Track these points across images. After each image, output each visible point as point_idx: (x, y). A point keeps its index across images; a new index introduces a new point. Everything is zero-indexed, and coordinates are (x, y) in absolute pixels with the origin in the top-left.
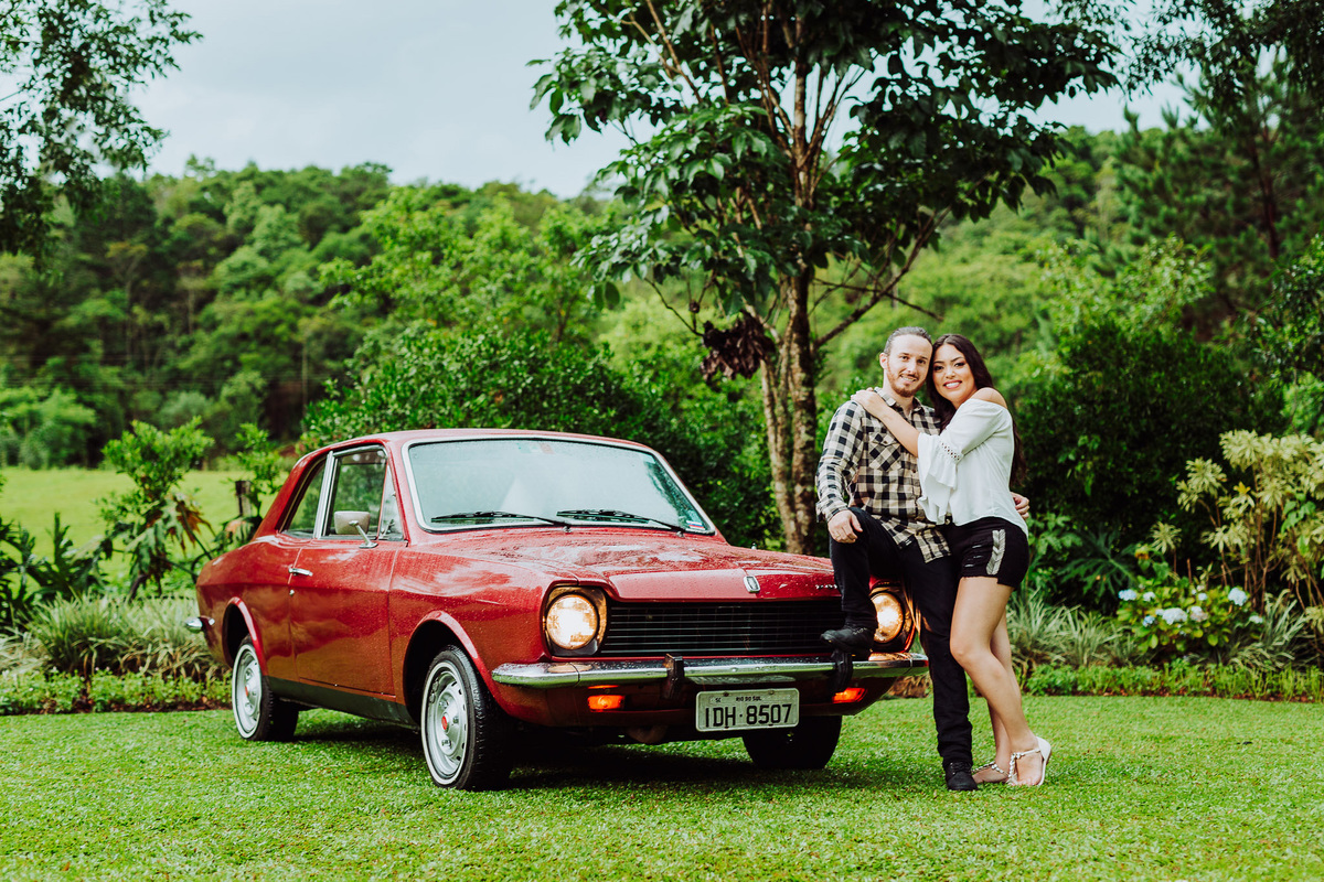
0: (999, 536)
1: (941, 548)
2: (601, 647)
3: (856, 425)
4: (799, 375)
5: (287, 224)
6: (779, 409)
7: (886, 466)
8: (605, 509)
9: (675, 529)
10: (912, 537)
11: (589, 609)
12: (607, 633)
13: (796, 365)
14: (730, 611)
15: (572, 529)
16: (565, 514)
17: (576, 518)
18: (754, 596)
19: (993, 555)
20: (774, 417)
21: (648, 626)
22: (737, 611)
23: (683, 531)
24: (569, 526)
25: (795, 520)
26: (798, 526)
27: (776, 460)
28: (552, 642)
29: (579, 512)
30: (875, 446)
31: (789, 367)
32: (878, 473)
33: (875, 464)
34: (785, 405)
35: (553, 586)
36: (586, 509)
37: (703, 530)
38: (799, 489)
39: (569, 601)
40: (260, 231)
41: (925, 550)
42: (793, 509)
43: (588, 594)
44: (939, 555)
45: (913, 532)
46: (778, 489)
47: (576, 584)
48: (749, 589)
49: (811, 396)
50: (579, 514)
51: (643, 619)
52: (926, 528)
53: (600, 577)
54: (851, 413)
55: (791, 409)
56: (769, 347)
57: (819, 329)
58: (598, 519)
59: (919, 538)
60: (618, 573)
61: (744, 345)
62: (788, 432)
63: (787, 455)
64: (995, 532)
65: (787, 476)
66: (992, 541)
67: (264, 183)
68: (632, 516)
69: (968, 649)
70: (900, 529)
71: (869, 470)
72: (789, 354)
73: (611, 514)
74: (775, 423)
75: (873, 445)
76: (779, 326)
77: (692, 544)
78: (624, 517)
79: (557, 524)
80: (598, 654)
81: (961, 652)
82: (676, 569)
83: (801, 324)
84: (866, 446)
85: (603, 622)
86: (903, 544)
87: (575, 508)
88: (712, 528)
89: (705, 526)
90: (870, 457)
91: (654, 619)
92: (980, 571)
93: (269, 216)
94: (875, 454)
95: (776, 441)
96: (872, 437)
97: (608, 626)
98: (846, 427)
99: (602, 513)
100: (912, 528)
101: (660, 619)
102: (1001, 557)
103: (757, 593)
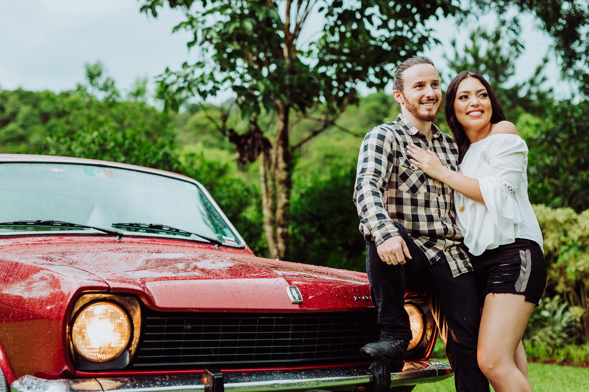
0: (525, 256)
1: (465, 263)
2: (133, 359)
3: (387, 148)
4: (282, 165)
5: (34, 115)
6: (270, 183)
7: (414, 190)
8: (155, 223)
9: (213, 242)
10: (440, 253)
11: (123, 318)
12: (140, 344)
13: (281, 159)
14: (271, 322)
15: (123, 239)
16: (118, 226)
17: (129, 230)
18: (297, 307)
19: (521, 274)
20: (267, 189)
21: (187, 337)
22: (279, 321)
23: (220, 244)
24: (121, 236)
25: (277, 248)
26: (279, 251)
27: (267, 213)
28: (78, 355)
29: (131, 225)
30: (404, 169)
31: (277, 159)
32: (407, 196)
33: (404, 187)
34: (274, 180)
35: (80, 293)
36: (138, 222)
37: (235, 245)
38: (279, 230)
39: (99, 309)
40: (20, 116)
41: (453, 266)
42: (276, 242)
43: (122, 302)
44: (464, 270)
45: (441, 248)
46: (268, 229)
47: (108, 290)
48: (293, 300)
49: (289, 177)
50: (131, 227)
51: (182, 330)
52: (453, 245)
53: (135, 283)
54: (382, 137)
55: (277, 183)
56: (267, 145)
57: (293, 140)
58: (148, 231)
59: (447, 254)
60: (156, 280)
61: (253, 142)
62: (274, 197)
63: (274, 210)
64: (522, 252)
65: (273, 222)
66: (520, 260)
67: (24, 96)
68: (177, 230)
69: (497, 363)
70: (429, 245)
71: (399, 192)
72: (276, 152)
73: (159, 228)
74: (267, 191)
75: (403, 169)
76: (272, 135)
77: (228, 255)
78: (171, 230)
79: (110, 234)
80: (130, 367)
81: (490, 366)
82: (217, 276)
83: (284, 136)
84: (396, 170)
85: (137, 333)
86: (433, 259)
87: (127, 221)
88: (243, 243)
89: (237, 241)
90: (399, 180)
91: (192, 330)
92: (508, 287)
93: (25, 110)
94: (404, 177)
95: (268, 202)
96: (402, 161)
97: (142, 337)
98: (379, 150)
99: (151, 226)
100: (440, 245)
101: (199, 330)
102: (528, 275)
103: (300, 304)
